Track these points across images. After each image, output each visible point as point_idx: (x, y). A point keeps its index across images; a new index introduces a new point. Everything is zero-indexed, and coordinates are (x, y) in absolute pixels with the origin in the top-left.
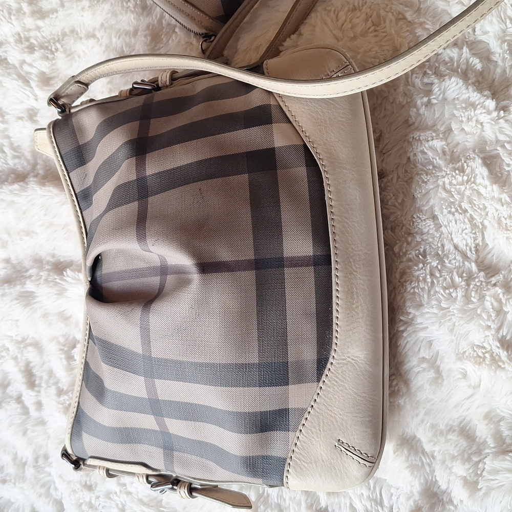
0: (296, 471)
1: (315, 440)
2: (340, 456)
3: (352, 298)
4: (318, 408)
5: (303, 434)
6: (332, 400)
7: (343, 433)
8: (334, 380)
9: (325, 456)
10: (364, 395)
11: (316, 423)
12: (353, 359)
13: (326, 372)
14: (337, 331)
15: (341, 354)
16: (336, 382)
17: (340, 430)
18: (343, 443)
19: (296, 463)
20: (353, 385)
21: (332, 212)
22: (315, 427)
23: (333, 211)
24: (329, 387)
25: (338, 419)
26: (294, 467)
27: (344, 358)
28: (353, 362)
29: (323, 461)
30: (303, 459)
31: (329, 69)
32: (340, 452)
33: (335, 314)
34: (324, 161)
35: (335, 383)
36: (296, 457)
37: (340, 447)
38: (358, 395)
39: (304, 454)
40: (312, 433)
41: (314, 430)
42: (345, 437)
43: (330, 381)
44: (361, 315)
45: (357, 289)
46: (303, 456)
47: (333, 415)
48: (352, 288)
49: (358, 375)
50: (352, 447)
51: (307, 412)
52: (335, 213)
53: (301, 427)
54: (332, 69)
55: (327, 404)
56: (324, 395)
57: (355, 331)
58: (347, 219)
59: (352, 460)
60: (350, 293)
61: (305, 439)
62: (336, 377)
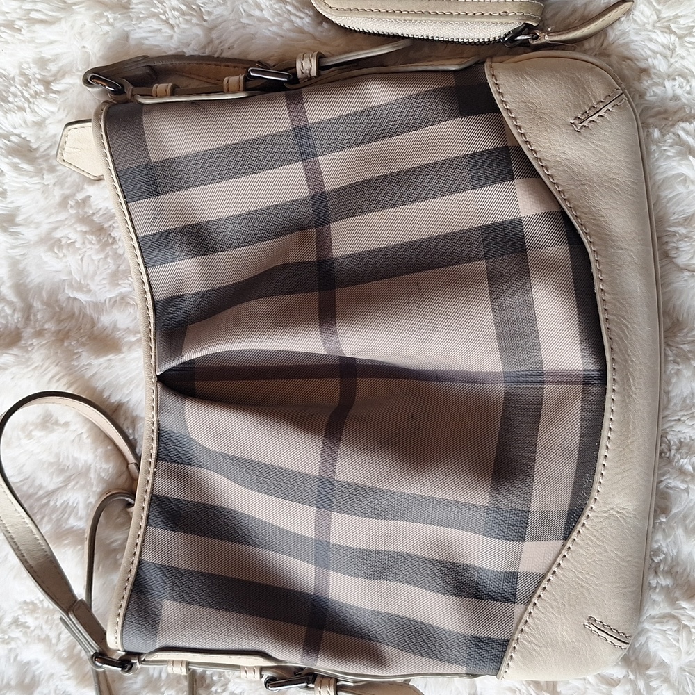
0: (523, 657)
1: (556, 617)
2: (589, 637)
3: (628, 430)
4: (563, 575)
5: (538, 609)
6: (584, 565)
7: (598, 608)
8: (590, 539)
9: (568, 638)
10: (630, 559)
11: (558, 595)
12: (618, 512)
13: (579, 528)
14: (602, 474)
15: (602, 504)
16: (592, 541)
17: (594, 605)
18: (595, 620)
19: (524, 646)
20: (615, 545)
21: (605, 309)
22: (556, 600)
23: (607, 308)
24: (581, 548)
25: (592, 590)
26: (520, 652)
27: (606, 509)
28: (618, 515)
29: (564, 644)
30: (536, 642)
31: (595, 99)
32: (590, 632)
33: (603, 451)
34: (593, 237)
35: (590, 543)
36: (524, 639)
37: (591, 626)
38: (623, 560)
39: (537, 635)
40: (552, 607)
41: (554, 604)
42: (599, 614)
43: (583, 540)
44: (636, 453)
45: (634, 418)
46: (535, 638)
47: (584, 585)
48: (629, 416)
49: (624, 533)
50: (608, 626)
51: (546, 580)
52: (609, 311)
53: (534, 600)
54: (598, 99)
55: (576, 570)
56: (572, 557)
57: (625, 474)
58: (625, 319)
59: (605, 642)
60: (626, 423)
61: (541, 616)
62: (592, 534)
